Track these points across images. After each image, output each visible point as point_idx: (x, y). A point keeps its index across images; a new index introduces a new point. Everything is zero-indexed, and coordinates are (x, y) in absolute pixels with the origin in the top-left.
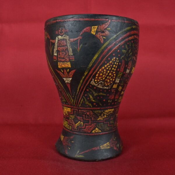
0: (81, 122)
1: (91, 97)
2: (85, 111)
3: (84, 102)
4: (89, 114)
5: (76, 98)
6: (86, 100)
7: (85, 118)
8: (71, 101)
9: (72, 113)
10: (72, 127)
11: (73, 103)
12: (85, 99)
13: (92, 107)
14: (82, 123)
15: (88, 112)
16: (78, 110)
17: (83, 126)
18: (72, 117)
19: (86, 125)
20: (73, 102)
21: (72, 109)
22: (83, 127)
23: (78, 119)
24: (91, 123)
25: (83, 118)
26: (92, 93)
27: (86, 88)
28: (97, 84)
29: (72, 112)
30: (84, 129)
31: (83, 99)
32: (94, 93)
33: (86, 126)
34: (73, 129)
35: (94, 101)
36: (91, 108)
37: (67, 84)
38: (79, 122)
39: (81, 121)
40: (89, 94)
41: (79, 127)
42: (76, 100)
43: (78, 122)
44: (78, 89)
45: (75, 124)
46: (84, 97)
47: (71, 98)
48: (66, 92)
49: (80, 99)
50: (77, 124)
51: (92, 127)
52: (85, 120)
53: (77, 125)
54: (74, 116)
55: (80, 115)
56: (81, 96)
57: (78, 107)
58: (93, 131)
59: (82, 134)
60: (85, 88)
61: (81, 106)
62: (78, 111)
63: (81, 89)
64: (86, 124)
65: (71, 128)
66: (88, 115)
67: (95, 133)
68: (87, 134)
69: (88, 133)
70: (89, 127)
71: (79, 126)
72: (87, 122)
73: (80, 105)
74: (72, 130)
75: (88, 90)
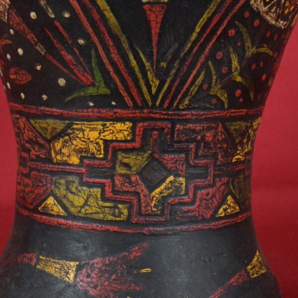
0: (180, 176)
1: (235, 63)
2: (198, 127)
3: (205, 86)
4: (210, 139)
5: (174, 71)
6: (214, 77)
7: (196, 156)
8: (145, 89)
9: (137, 144)
10: (130, 209)
11: (154, 98)
12: (213, 72)
13: (226, 106)
14: (182, 180)
15: (209, 129)
16: (174, 123)
17: (187, 193)
18: (136, 161)
19: (196, 188)
20: (154, 90)
21: (140, 124)
22: (186, 199)
23: (165, 168)
24: (215, 176)
25: (187, 159)
26: (243, 46)
27: (230, 25)
28: (266, 8)
29: (138, 139)
30: (191, 208)
31: (205, 75)
32: (248, 44)
33: (199, 192)
34: (140, 214)
35: (239, 79)
36: (222, 114)
37: (146, 7)
38: (171, 178)
39: (177, 175)
40: (231, 50)
41: (171, 200)
42: (173, 81)
43: (164, 180)
44: (198, 29)
45: (151, 189)
46: (210, 63)
47: (150, 75)
48: (126, 45)
49: (194, 72)
50: (158, 190)
51: (217, 195)
52: (196, 166)
53: (161, 193)
54: (146, 155)
55: (176, 145)
56: (202, 58)
57: (177, 109)
58: (221, 210)
59: (184, 227)
60: (225, 22)
61: (188, 108)
62: (173, 128)
63: (208, 31)
64: (199, 182)
65: (125, 212)
66: (207, 145)
67: (226, 217)
68: (200, 226)
69: (204, 220)
70: (207, 194)
71: (169, 195)
72: (199, 176)
73: (187, 102)
74: (135, 220)
75: (232, 32)
